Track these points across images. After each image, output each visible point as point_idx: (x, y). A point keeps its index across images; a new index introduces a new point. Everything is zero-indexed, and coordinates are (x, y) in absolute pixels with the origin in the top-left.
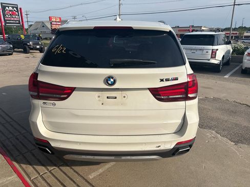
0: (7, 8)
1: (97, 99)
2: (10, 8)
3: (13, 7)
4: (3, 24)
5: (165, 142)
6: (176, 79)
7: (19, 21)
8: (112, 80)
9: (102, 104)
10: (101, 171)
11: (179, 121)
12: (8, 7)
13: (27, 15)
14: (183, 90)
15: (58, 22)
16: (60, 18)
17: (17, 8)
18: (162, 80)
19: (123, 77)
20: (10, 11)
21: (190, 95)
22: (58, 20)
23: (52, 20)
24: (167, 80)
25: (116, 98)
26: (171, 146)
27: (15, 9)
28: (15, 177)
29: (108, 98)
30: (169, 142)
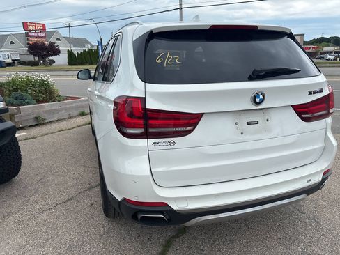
1: (235, 127)
6: (322, 91)
9: (242, 134)
18: (310, 93)
23: (30, 28)
25: (258, 123)
29: (248, 124)
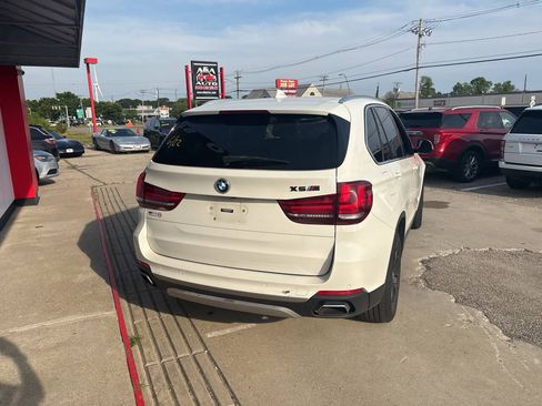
0: (200, 69)
1: (209, 211)
2: (206, 70)
3: (209, 68)
4: (192, 96)
5: (297, 287)
6: (317, 188)
7: (217, 91)
8: (223, 185)
9: (215, 219)
10: (228, 331)
11: (325, 256)
12: (202, 67)
13: (238, 78)
14: (331, 207)
15: (292, 89)
16: (296, 82)
17: (215, 68)
18: (293, 189)
19: (237, 180)
20: (204, 74)
21: (341, 217)
22: (292, 86)
23: (282, 85)
24: (302, 189)
25: (232, 211)
26: (308, 294)
27: (212, 70)
28: (113, 313)
29: (222, 210)
30: (304, 287)
